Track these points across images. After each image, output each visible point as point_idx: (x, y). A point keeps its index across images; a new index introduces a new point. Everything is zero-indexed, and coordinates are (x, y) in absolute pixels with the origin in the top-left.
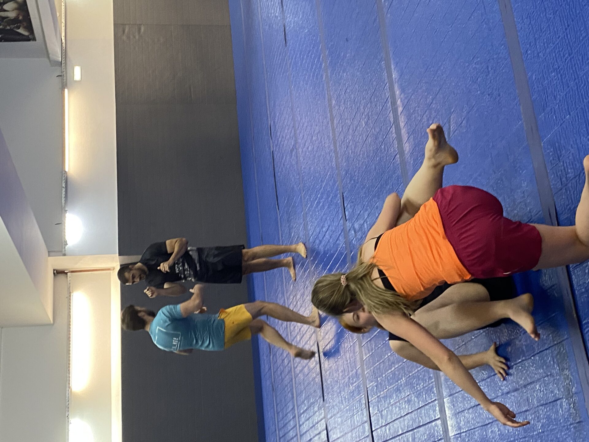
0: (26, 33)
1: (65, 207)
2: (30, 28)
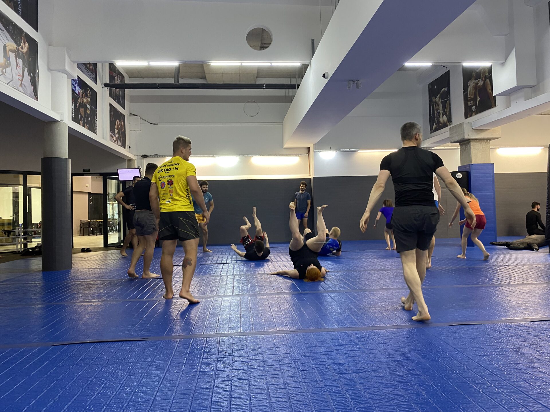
0: (434, 128)
1: (339, 151)
2: (436, 130)
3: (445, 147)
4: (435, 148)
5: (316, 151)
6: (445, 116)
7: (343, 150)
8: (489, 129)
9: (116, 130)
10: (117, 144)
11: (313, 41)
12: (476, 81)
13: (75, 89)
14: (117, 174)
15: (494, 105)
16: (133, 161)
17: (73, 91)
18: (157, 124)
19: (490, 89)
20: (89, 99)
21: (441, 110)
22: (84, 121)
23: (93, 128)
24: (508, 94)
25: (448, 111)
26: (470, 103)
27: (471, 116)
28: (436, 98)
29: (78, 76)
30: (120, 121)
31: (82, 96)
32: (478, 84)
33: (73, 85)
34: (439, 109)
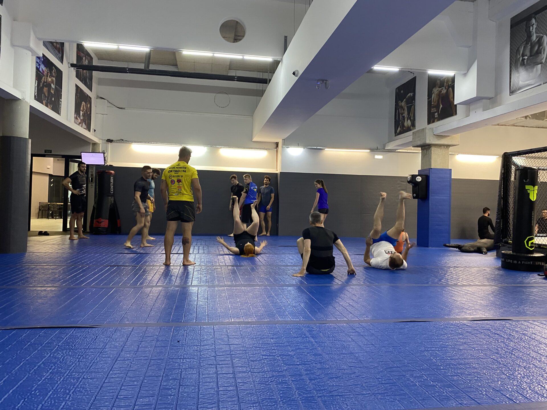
0: (398, 131)
1: (306, 148)
2: (401, 133)
3: (408, 150)
4: (398, 151)
5: (284, 146)
6: (409, 120)
7: (310, 147)
8: (449, 136)
9: (81, 113)
10: (82, 127)
11: (286, 37)
12: (440, 89)
13: (39, 67)
14: (80, 157)
15: (455, 113)
16: (98, 145)
17: (37, 69)
18: (124, 109)
19: (452, 98)
20: (54, 79)
21: (406, 115)
22: (47, 101)
23: (57, 109)
24: (468, 103)
25: (412, 115)
26: (433, 110)
27: (434, 122)
28: (402, 102)
29: (43, 54)
30: (86, 103)
31: (46, 75)
32: (441, 92)
33: (37, 62)
34: (404, 113)
